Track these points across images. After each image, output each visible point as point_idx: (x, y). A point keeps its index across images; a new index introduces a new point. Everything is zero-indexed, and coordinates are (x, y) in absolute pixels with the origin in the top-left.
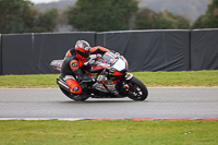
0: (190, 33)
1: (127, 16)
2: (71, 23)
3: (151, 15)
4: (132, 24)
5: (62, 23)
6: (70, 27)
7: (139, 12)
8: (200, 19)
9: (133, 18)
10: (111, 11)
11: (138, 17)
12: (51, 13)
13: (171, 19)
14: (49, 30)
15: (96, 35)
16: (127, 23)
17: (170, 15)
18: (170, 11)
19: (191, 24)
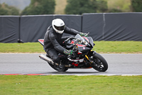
0: (20, 18)
13: (7, 9)
17: (6, 6)
19: (20, 12)
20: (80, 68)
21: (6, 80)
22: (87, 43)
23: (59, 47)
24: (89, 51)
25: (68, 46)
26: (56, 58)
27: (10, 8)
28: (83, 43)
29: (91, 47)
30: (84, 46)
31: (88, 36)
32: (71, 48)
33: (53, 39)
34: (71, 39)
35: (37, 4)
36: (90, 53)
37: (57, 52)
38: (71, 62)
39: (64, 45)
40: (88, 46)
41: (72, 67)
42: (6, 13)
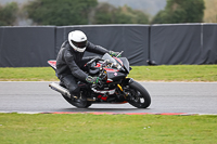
0: (150, 28)
1: (86, 11)
2: (31, 17)
3: (110, 10)
4: (91, 19)
5: (22, 16)
6: (30, 21)
7: (99, 6)
8: (159, 15)
9: (93, 13)
10: (70, 5)
11: (98, 12)
12: (11, 7)
13: (130, 14)
14: (9, 24)
15: (56, 29)
16: (86, 17)
17: (129, 10)
18: (129, 6)
19: (150, 19)
20: (110, 102)
21: (129, 122)
22: (119, 67)
23: (79, 72)
24: (122, 79)
25: (92, 71)
26: (74, 88)
27: (134, 13)
28: (114, 67)
29: (127, 72)
30: (115, 70)
31: (122, 56)
32: (97, 74)
33: (70, 60)
34: (97, 61)
35: (175, 7)
36: (125, 82)
37: (76, 79)
38: (96, 95)
39: (87, 69)
40: (121, 71)
41: (98, 102)
42: (128, 20)
